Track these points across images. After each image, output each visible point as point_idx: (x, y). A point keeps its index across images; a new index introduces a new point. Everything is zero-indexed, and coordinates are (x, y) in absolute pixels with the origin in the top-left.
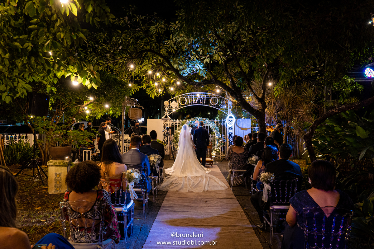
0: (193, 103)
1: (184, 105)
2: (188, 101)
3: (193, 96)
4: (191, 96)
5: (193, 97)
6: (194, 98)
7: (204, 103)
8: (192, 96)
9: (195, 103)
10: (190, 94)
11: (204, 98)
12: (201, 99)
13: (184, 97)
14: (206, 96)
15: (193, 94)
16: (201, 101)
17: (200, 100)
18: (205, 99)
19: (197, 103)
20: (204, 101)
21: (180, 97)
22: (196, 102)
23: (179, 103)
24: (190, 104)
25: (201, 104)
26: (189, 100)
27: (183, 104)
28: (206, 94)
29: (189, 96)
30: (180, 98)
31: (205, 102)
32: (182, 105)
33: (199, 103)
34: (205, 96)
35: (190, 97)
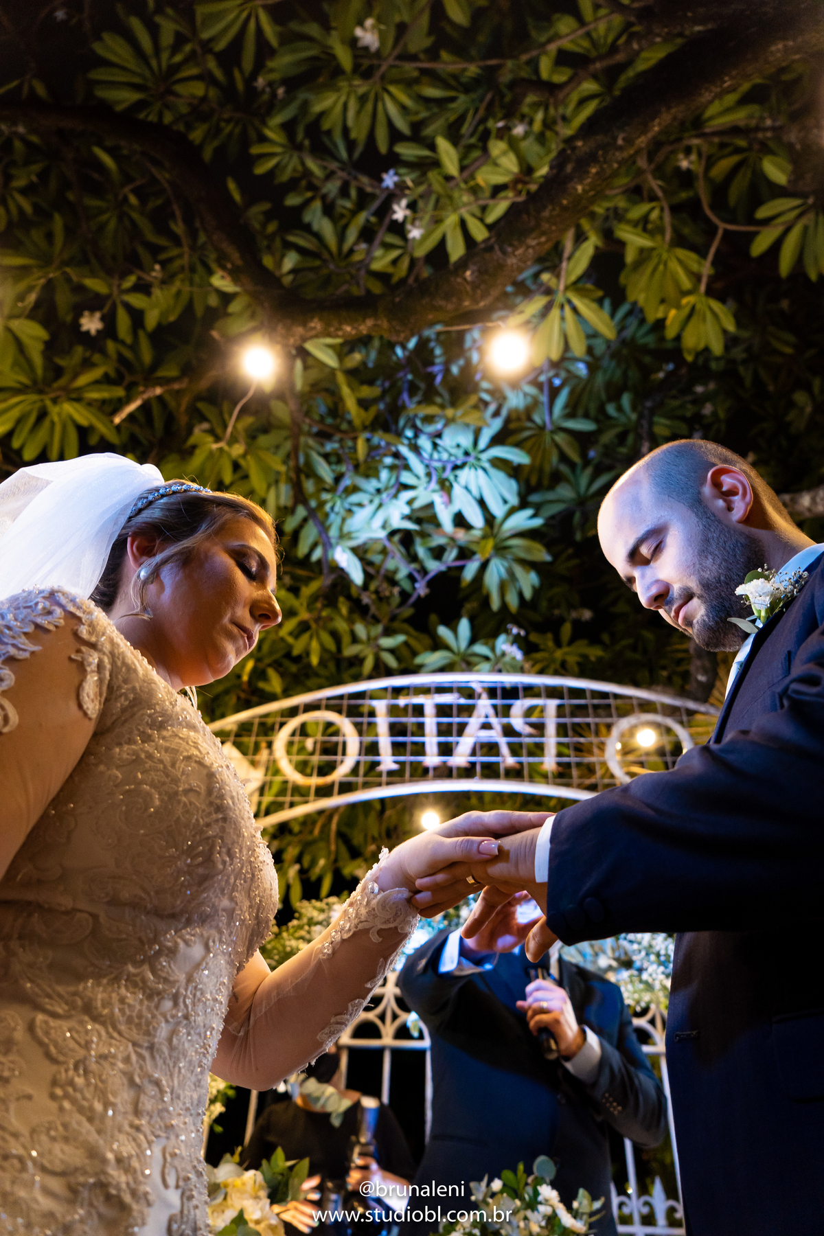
0: (422, 773)
1: (323, 792)
2: (372, 749)
3: (429, 703)
4: (402, 702)
5: (429, 710)
6: (430, 722)
7: (536, 774)
8: (419, 710)
9: (445, 772)
10: (397, 691)
11: (540, 728)
12: (508, 731)
13: (331, 716)
14: (560, 711)
15: (425, 690)
16: (505, 750)
17: (503, 742)
18: (551, 729)
19: (468, 772)
20: (538, 749)
21: (293, 712)
22: (460, 758)
23: (273, 769)
24: (391, 773)
25: (515, 774)
26: (385, 742)
27: (315, 781)
28: (553, 692)
29: (381, 706)
30: (294, 723)
31: (549, 762)
32: (301, 793)
33: (491, 771)
34: (552, 704)
35: (393, 710)
